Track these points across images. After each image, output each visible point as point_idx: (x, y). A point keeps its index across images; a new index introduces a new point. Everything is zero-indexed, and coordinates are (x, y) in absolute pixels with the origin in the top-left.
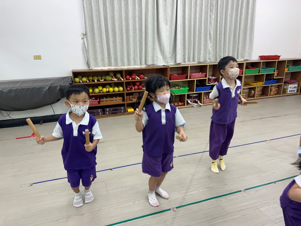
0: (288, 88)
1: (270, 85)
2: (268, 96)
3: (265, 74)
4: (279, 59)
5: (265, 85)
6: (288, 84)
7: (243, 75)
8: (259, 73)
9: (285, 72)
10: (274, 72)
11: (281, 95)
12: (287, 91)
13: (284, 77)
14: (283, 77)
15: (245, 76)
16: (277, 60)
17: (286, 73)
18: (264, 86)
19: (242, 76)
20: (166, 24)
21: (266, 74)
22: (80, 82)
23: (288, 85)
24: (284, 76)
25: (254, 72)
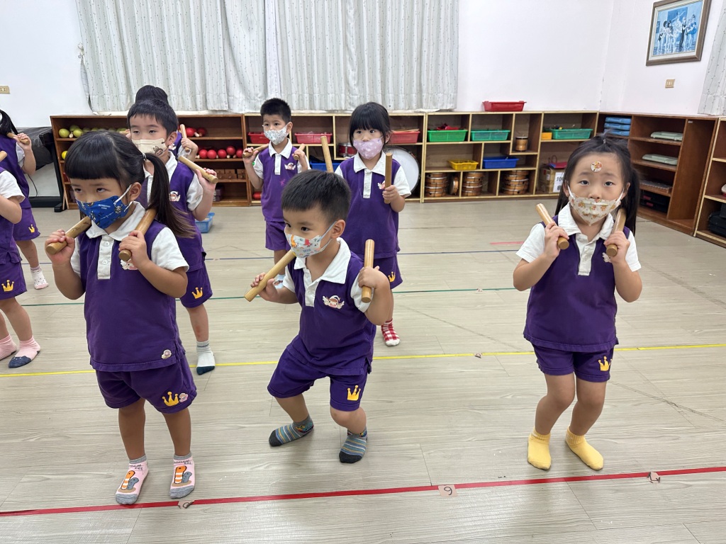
0: (553, 181)
1: (499, 170)
2: (495, 195)
3: (483, 143)
4: (521, 110)
5: (483, 168)
6: (552, 171)
7: (424, 144)
8: (466, 140)
9: (540, 141)
10: (509, 138)
11: (531, 196)
12: (551, 186)
13: (538, 153)
14: (535, 153)
15: (427, 145)
16: (514, 113)
17: (542, 143)
18: (481, 170)
19: (421, 146)
20: (250, 29)
21: (485, 144)
22: (68, 137)
23: (554, 174)
24: (539, 150)
25: (453, 138)
